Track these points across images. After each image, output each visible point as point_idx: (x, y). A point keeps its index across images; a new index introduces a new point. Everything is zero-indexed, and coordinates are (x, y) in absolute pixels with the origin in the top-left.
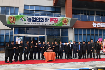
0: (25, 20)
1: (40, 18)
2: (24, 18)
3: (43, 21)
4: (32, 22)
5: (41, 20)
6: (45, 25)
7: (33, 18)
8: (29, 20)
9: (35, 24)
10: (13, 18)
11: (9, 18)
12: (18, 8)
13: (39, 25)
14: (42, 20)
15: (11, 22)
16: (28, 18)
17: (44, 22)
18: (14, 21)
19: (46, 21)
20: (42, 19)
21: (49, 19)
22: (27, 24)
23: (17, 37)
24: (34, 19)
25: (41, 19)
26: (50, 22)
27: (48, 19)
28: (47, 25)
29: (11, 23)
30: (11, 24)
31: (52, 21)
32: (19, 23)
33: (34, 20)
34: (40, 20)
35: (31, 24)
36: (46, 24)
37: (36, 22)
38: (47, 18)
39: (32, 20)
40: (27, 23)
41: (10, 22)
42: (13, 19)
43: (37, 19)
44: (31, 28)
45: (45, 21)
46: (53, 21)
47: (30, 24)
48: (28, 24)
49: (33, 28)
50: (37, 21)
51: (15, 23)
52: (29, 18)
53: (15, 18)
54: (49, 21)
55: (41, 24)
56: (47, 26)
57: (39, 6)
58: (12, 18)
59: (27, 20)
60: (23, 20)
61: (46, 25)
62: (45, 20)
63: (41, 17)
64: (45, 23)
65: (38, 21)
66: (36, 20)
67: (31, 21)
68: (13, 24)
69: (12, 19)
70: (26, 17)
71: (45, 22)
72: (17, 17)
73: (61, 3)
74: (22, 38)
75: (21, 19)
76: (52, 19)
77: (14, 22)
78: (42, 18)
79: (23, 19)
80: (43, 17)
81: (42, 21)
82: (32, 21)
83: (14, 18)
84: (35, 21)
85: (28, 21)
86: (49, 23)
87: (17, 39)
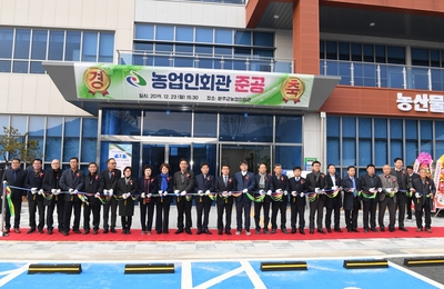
0: (143, 83)
1: (197, 75)
2: (139, 77)
3: (209, 85)
4: (167, 91)
5: (202, 82)
6: (216, 101)
7: (173, 77)
8: (159, 81)
9: (182, 97)
10: (101, 74)
11: (86, 74)
12: (112, 33)
13: (195, 101)
14: (205, 84)
15: (93, 90)
16: (154, 74)
17: (212, 89)
18: (102, 85)
19: (221, 87)
20: (205, 80)
21: (233, 79)
22: (149, 99)
23: (111, 146)
24: (175, 80)
25: (203, 77)
26: (237, 90)
27: (229, 81)
28: (225, 102)
29: (94, 94)
30: (91, 97)
31: (242, 86)
32: (122, 92)
33: (178, 81)
34: (197, 84)
35: (166, 96)
36: (219, 99)
37: (184, 92)
38: (223, 77)
39: (167, 83)
40: (149, 93)
41: (90, 92)
42: (101, 79)
43: (189, 78)
44: (165, 111)
45: (215, 86)
46: (245, 88)
47: (163, 99)
48: (153, 96)
49: (171, 111)
50: (187, 88)
51: (105, 93)
52: (160, 77)
53: (109, 77)
54: (232, 85)
55: (203, 97)
56: (222, 106)
57: (191, 27)
58: (95, 74)
59: (150, 82)
60: (138, 81)
61: (222, 102)
62: (219, 83)
63: (202, 71)
64: (216, 94)
65: (190, 85)
66: (184, 83)
67: (165, 87)
68: (99, 97)
69: (96, 80)
70: (149, 71)
71: (218, 89)
72: (115, 70)
73: (276, 17)
74: (129, 148)
75: (128, 80)
76: (243, 78)
77: (103, 89)
78: (205, 76)
79: (134, 79)
80: (209, 72)
81: (205, 88)
82: (171, 87)
83: (104, 77)
84: (181, 85)
85: (154, 86)
86: (231, 96)
87: (113, 151)
